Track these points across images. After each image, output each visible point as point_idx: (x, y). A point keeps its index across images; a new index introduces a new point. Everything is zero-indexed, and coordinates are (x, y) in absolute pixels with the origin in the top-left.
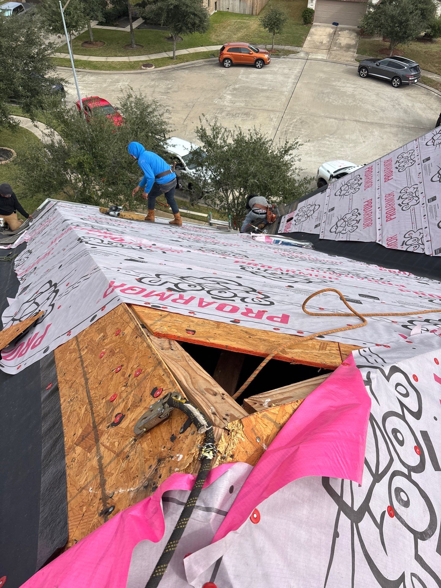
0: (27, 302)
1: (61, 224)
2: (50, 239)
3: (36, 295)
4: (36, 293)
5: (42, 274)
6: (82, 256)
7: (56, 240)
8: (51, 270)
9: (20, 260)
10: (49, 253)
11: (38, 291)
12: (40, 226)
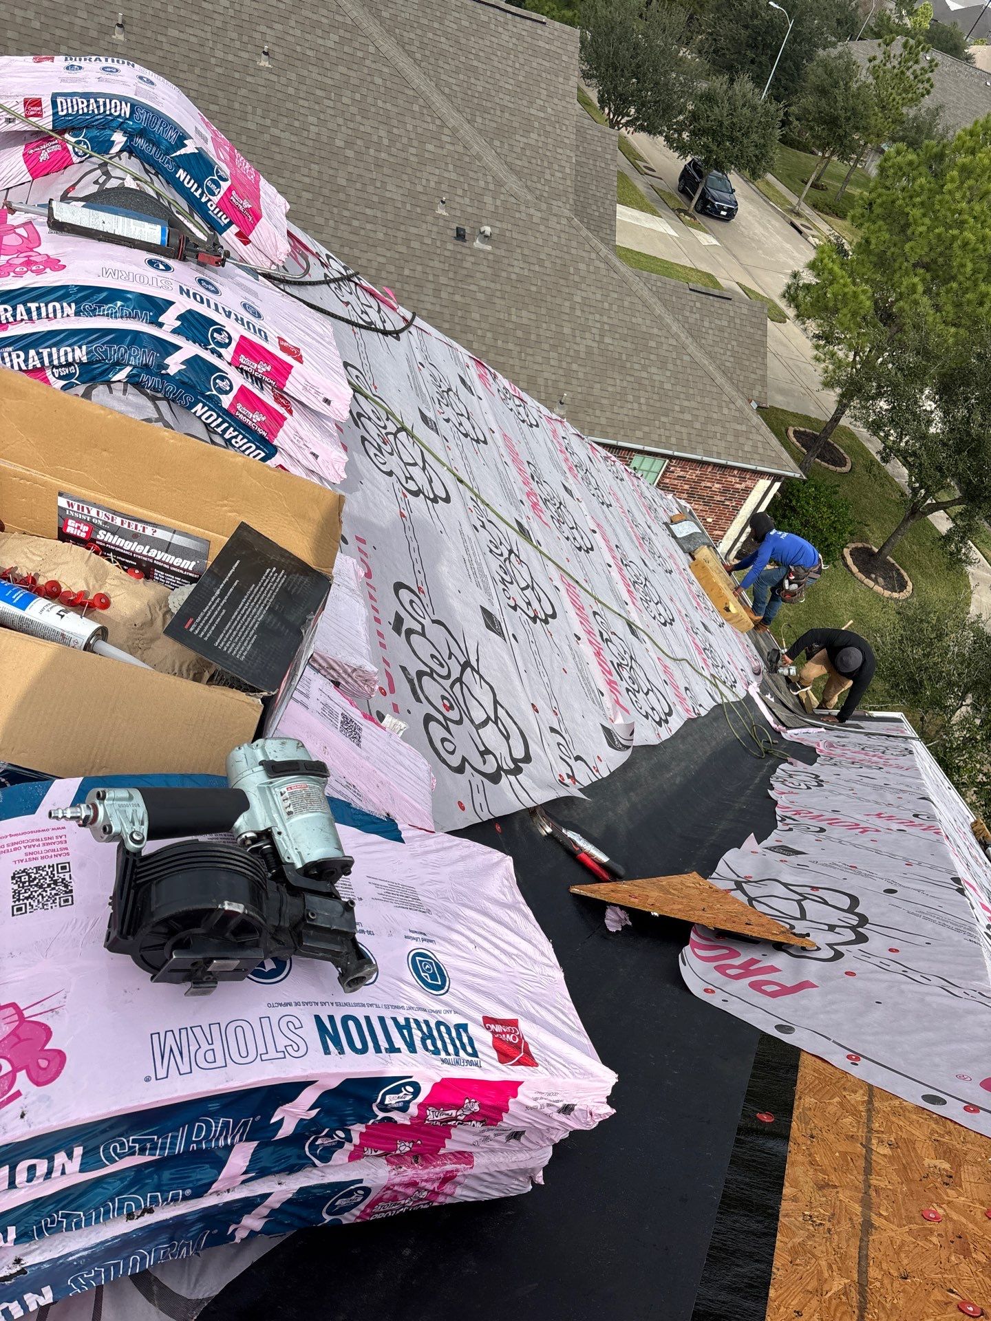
0: (786, 885)
1: (914, 798)
2: (877, 803)
3: (808, 890)
4: (813, 888)
5: (836, 861)
6: (958, 931)
7: (890, 818)
8: (860, 873)
9: (791, 776)
10: (865, 830)
11: (817, 888)
12: (857, 749)
